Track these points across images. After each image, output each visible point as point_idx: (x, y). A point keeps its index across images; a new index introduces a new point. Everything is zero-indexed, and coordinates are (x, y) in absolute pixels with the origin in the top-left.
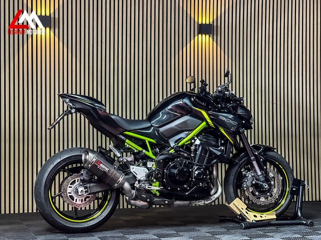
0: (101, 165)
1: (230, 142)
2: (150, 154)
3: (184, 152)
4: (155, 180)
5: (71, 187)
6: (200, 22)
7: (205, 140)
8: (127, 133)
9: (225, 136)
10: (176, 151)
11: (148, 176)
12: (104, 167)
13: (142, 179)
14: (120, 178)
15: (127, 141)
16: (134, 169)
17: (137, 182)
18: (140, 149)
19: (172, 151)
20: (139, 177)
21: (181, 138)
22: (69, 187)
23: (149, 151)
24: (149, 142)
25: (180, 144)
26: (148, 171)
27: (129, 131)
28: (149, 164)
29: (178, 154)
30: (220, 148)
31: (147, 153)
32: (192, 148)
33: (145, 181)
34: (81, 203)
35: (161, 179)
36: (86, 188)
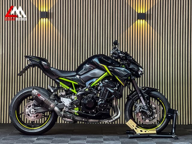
0: (40, 96)
1: (122, 85)
2: (74, 91)
3: (95, 91)
4: (76, 107)
5: (28, 109)
6: (139, 12)
7: (106, 83)
8: (60, 78)
9: (119, 82)
10: (89, 90)
11: (72, 104)
12: (42, 98)
13: (67, 105)
14: (52, 105)
15: (61, 83)
16: (63, 99)
17: (65, 107)
18: (68, 88)
19: (87, 90)
20: (66, 104)
21: (92, 82)
22: (27, 109)
23: (74, 90)
24: (74, 84)
25: (91, 86)
26: (71, 101)
27: (62, 77)
28: (73, 97)
29: (90, 91)
30: (115, 89)
31: (72, 90)
32: (98, 88)
33: (69, 106)
34: (33, 118)
35: (79, 106)
36: (35, 109)
